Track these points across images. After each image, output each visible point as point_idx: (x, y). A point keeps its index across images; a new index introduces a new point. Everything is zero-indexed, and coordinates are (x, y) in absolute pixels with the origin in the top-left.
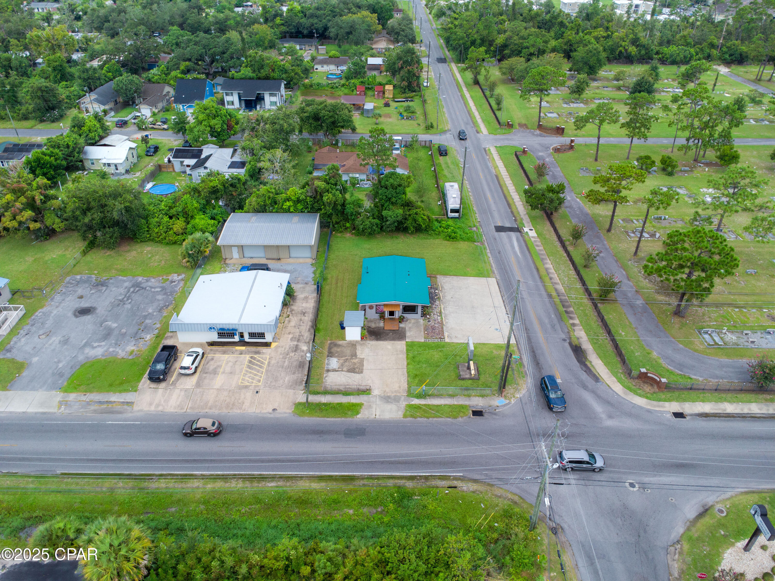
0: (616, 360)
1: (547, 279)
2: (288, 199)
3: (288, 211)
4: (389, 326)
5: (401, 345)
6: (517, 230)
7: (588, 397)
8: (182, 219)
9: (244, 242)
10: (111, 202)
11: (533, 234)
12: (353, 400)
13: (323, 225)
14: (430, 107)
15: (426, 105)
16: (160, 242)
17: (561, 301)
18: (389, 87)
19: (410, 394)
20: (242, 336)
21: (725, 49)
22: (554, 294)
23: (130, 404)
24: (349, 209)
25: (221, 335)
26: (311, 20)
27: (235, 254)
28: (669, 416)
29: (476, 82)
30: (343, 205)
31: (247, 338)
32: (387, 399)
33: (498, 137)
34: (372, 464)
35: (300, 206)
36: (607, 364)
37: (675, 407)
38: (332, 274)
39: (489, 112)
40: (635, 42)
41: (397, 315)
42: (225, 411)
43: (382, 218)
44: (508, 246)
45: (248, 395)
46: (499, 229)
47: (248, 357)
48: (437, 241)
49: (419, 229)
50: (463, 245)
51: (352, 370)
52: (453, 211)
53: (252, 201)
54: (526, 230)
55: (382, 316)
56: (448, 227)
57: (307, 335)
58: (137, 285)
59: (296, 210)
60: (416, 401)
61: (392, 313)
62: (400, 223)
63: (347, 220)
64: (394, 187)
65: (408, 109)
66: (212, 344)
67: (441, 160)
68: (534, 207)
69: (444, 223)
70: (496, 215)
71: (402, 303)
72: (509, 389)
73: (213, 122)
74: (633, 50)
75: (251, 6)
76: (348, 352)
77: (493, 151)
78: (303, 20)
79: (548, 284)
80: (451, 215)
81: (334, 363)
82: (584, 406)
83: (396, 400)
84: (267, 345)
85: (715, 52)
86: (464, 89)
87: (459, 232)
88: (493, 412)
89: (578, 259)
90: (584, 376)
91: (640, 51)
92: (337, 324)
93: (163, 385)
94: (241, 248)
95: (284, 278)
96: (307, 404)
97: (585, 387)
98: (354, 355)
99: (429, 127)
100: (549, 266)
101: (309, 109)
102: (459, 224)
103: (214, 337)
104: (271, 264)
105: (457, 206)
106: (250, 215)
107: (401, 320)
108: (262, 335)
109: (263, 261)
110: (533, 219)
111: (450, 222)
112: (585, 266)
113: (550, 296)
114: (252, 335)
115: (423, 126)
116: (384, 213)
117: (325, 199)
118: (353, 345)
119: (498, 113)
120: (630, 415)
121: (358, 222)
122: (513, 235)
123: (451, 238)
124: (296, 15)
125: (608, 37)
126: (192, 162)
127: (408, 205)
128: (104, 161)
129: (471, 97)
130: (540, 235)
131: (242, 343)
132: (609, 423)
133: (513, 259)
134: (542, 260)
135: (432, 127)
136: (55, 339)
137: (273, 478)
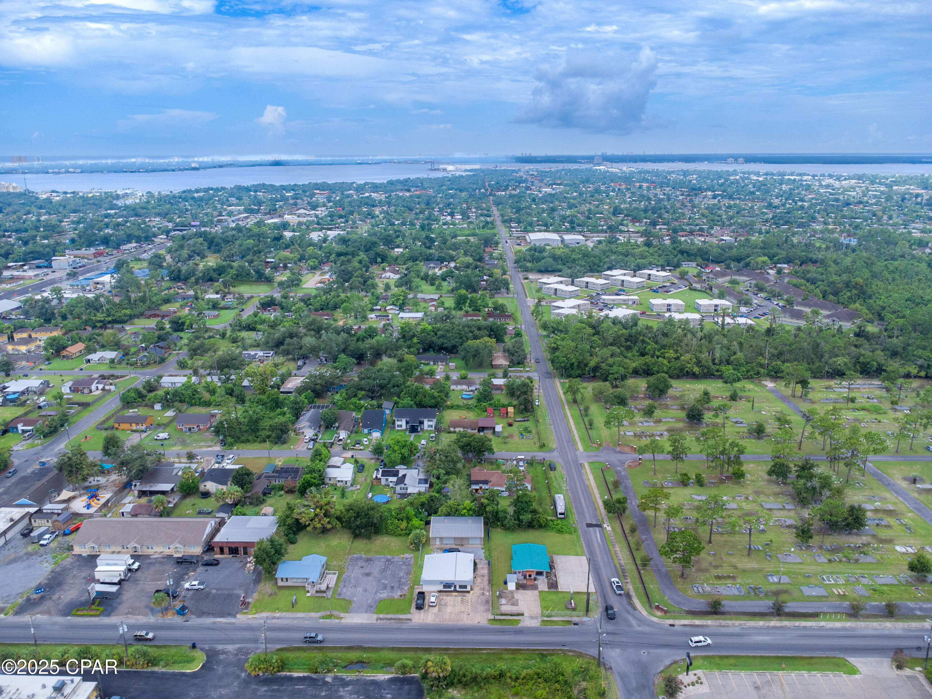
0: (645, 600)
1: (615, 557)
2: (465, 508)
3: (463, 515)
4: (529, 583)
5: (536, 592)
6: (599, 526)
7: (630, 618)
8: (405, 521)
9: (444, 535)
10: (371, 512)
11: (609, 528)
12: (515, 618)
13: (486, 524)
14: (541, 427)
15: (539, 425)
16: (392, 535)
17: (622, 570)
18: (511, 409)
19: (543, 615)
20: (455, 587)
21: (770, 368)
22: (618, 566)
23: (410, 620)
24: (501, 515)
25: (445, 587)
26: (441, 340)
27: (438, 542)
28: (668, 626)
29: (575, 401)
30: (497, 512)
31: (458, 589)
32: (532, 618)
33: (591, 454)
34: (528, 644)
35: (471, 513)
36: (641, 602)
37: (671, 622)
38: (495, 554)
39: (584, 430)
40: (698, 363)
41: (533, 577)
42: (455, 623)
43: (519, 519)
44: (593, 537)
45: (465, 616)
46: (589, 525)
47: (460, 598)
48: (552, 534)
49: (540, 526)
50: (567, 536)
51: (513, 604)
52: (560, 514)
53: (443, 509)
54: (605, 526)
55: (525, 578)
56: (557, 525)
57: (487, 587)
58: (388, 560)
59: (469, 515)
60: (546, 619)
61: (530, 576)
62: (530, 523)
63: (498, 520)
64: (526, 502)
65: (526, 429)
66: (440, 592)
67: (552, 474)
68: (609, 512)
69: (555, 522)
70: (587, 516)
71: (535, 570)
72: (590, 613)
73: (403, 451)
74: (696, 370)
75: (380, 310)
76: (510, 596)
77: (586, 465)
78: (434, 339)
79: (616, 561)
80: (559, 516)
81: (503, 601)
82: (627, 622)
83: (536, 618)
84: (468, 592)
85: (762, 370)
86: (566, 407)
87: (565, 528)
88: (583, 623)
89: (633, 546)
90: (629, 608)
91: (703, 370)
92: (502, 582)
93: (422, 611)
94: (441, 539)
95: (471, 556)
96: (494, 620)
97: (628, 612)
98: (513, 597)
99: (542, 446)
100: (618, 549)
101: (464, 440)
102: (564, 522)
103: (441, 588)
104: (460, 548)
105: (563, 511)
106: (443, 518)
107: (535, 579)
108: (465, 587)
109: (454, 546)
110: (610, 518)
111: (559, 522)
112: (637, 549)
113: (615, 567)
114: (461, 587)
115: (537, 445)
116: (521, 517)
117: (487, 509)
118: (512, 592)
119: (590, 431)
120: (649, 625)
121: (505, 522)
122: (597, 529)
123: (560, 531)
124: (429, 334)
125: (677, 358)
126: (394, 479)
127: (534, 512)
128: (338, 479)
129: (572, 416)
130: (613, 529)
131: (455, 591)
132: (638, 628)
133: (596, 545)
134: (613, 545)
135: (544, 445)
136: (360, 589)
137: (485, 649)
